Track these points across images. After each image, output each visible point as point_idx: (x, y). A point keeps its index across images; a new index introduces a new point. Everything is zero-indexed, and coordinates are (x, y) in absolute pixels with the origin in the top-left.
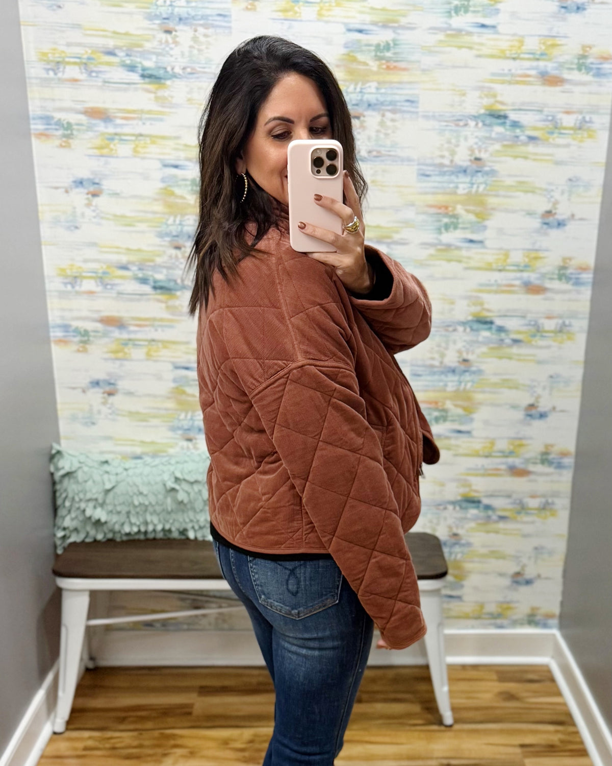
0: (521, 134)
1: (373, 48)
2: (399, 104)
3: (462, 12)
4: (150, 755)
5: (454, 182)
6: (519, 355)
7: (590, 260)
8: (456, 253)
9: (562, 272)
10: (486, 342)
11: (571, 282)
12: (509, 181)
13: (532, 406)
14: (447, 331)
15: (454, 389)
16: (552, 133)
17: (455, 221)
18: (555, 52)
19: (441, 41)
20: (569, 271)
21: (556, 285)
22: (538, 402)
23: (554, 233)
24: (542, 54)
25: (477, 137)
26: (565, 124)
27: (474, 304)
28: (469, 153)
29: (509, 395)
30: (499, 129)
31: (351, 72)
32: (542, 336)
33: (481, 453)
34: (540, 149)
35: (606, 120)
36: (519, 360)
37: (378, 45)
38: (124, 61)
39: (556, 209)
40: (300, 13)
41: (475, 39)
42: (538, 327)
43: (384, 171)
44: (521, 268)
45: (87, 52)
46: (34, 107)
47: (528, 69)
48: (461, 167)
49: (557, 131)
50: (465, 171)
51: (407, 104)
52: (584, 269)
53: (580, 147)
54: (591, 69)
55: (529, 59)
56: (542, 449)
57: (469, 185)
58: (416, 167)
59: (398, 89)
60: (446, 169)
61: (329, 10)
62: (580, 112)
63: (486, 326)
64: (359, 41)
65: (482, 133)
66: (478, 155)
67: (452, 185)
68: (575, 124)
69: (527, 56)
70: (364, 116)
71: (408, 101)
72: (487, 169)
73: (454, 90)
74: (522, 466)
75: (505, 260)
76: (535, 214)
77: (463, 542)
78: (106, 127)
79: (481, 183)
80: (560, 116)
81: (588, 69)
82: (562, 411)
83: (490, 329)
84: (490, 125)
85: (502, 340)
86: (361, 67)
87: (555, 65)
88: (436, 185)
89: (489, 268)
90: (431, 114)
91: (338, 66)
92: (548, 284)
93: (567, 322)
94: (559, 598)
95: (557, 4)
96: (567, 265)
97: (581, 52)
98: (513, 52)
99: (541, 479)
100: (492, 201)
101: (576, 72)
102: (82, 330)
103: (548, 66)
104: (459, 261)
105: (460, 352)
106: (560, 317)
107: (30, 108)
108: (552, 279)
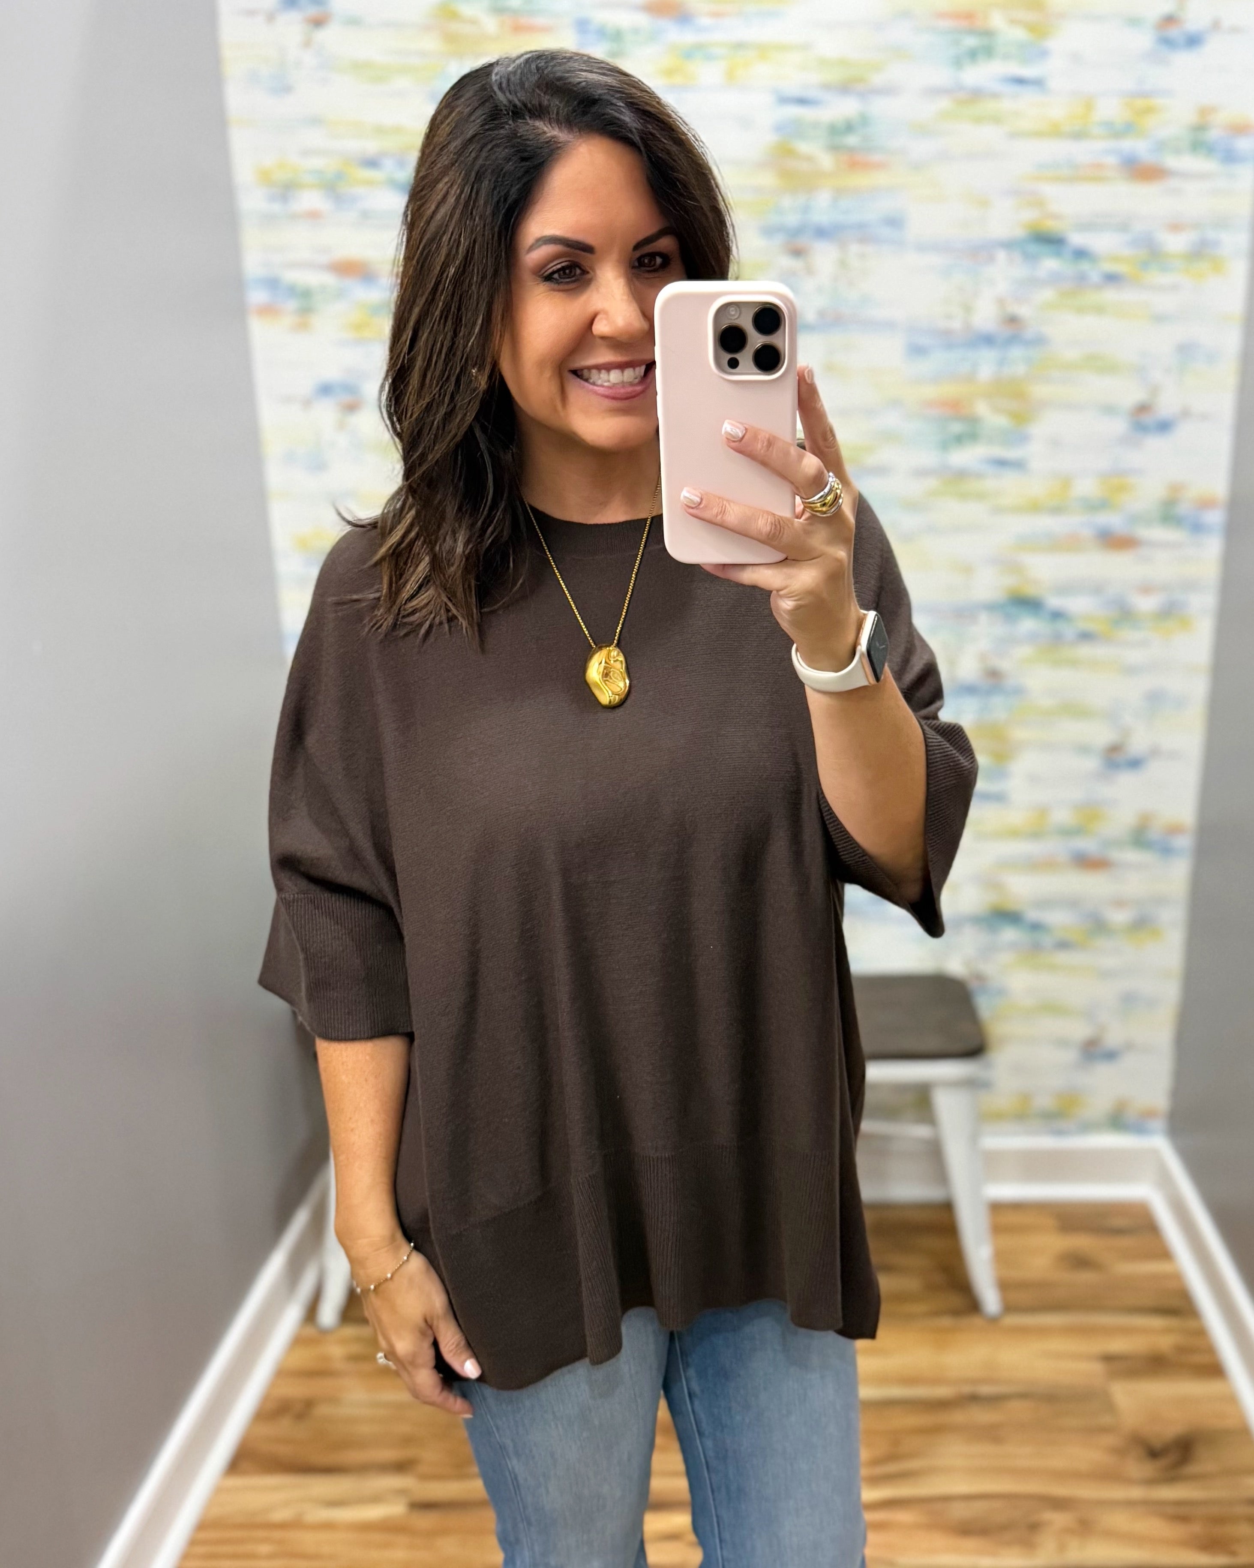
0: (1091, 269)
1: (824, 131)
2: (872, 227)
3: (982, 59)
5: (970, 361)
6: (1091, 659)
7: (1220, 487)
8: (977, 484)
9: (1169, 510)
10: (1031, 638)
11: (1185, 528)
12: (1071, 355)
13: (1115, 748)
14: (960, 620)
16: (1145, 265)
17: (972, 427)
18: (1150, 121)
19: (944, 112)
20: (1182, 508)
21: (1158, 533)
22: (1127, 740)
23: (1154, 442)
24: (1127, 126)
25: (1011, 280)
26: (1171, 249)
27: (1010, 573)
28: (997, 308)
29: (1073, 729)
30: (1050, 264)
31: (785, 175)
32: (1134, 626)
33: (1023, 830)
34: (1127, 296)
35: (1243, 238)
36: (1093, 668)
37: (833, 126)
38: (393, 177)
39: (1156, 400)
41: (1007, 104)
42: (1127, 609)
43: (847, 345)
44: (1095, 506)
45: (332, 164)
46: (253, 265)
47: (1100, 154)
48: (982, 333)
49: (1155, 262)
50: (991, 341)
51: (887, 226)
52: (1206, 504)
53: (1198, 289)
54: (1215, 149)
55: (1102, 136)
56: (1133, 821)
57: (999, 365)
58: (903, 337)
59: (870, 200)
60: (956, 338)
61: (747, 68)
62: (1197, 227)
63: (1029, 611)
64: (800, 120)
66: (1012, 310)
67: (967, 367)
68: (1188, 249)
69: (1098, 130)
70: (811, 252)
71: (888, 221)
72: (1029, 335)
73: (968, 197)
74: (1099, 853)
75: (1064, 492)
76: (1118, 410)
77: (991, 987)
78: (369, 293)
79: (1021, 361)
80: (1160, 235)
81: (1211, 150)
82: (1172, 755)
83: (1037, 616)
84: (1036, 257)
85: (1059, 635)
86: (804, 166)
87: (1151, 144)
88: (941, 366)
90: (928, 241)
91: (763, 165)
92: (1142, 533)
93: (1179, 598)
94: (1165, 1083)
95: (1153, 36)
96: (1177, 498)
97: (1197, 120)
98: (1075, 124)
99: (1133, 875)
100: (1040, 391)
101: (1188, 156)
103: (1140, 147)
104: (980, 496)
105: (983, 658)
106: (1165, 589)
107: (247, 265)
108: (1149, 523)
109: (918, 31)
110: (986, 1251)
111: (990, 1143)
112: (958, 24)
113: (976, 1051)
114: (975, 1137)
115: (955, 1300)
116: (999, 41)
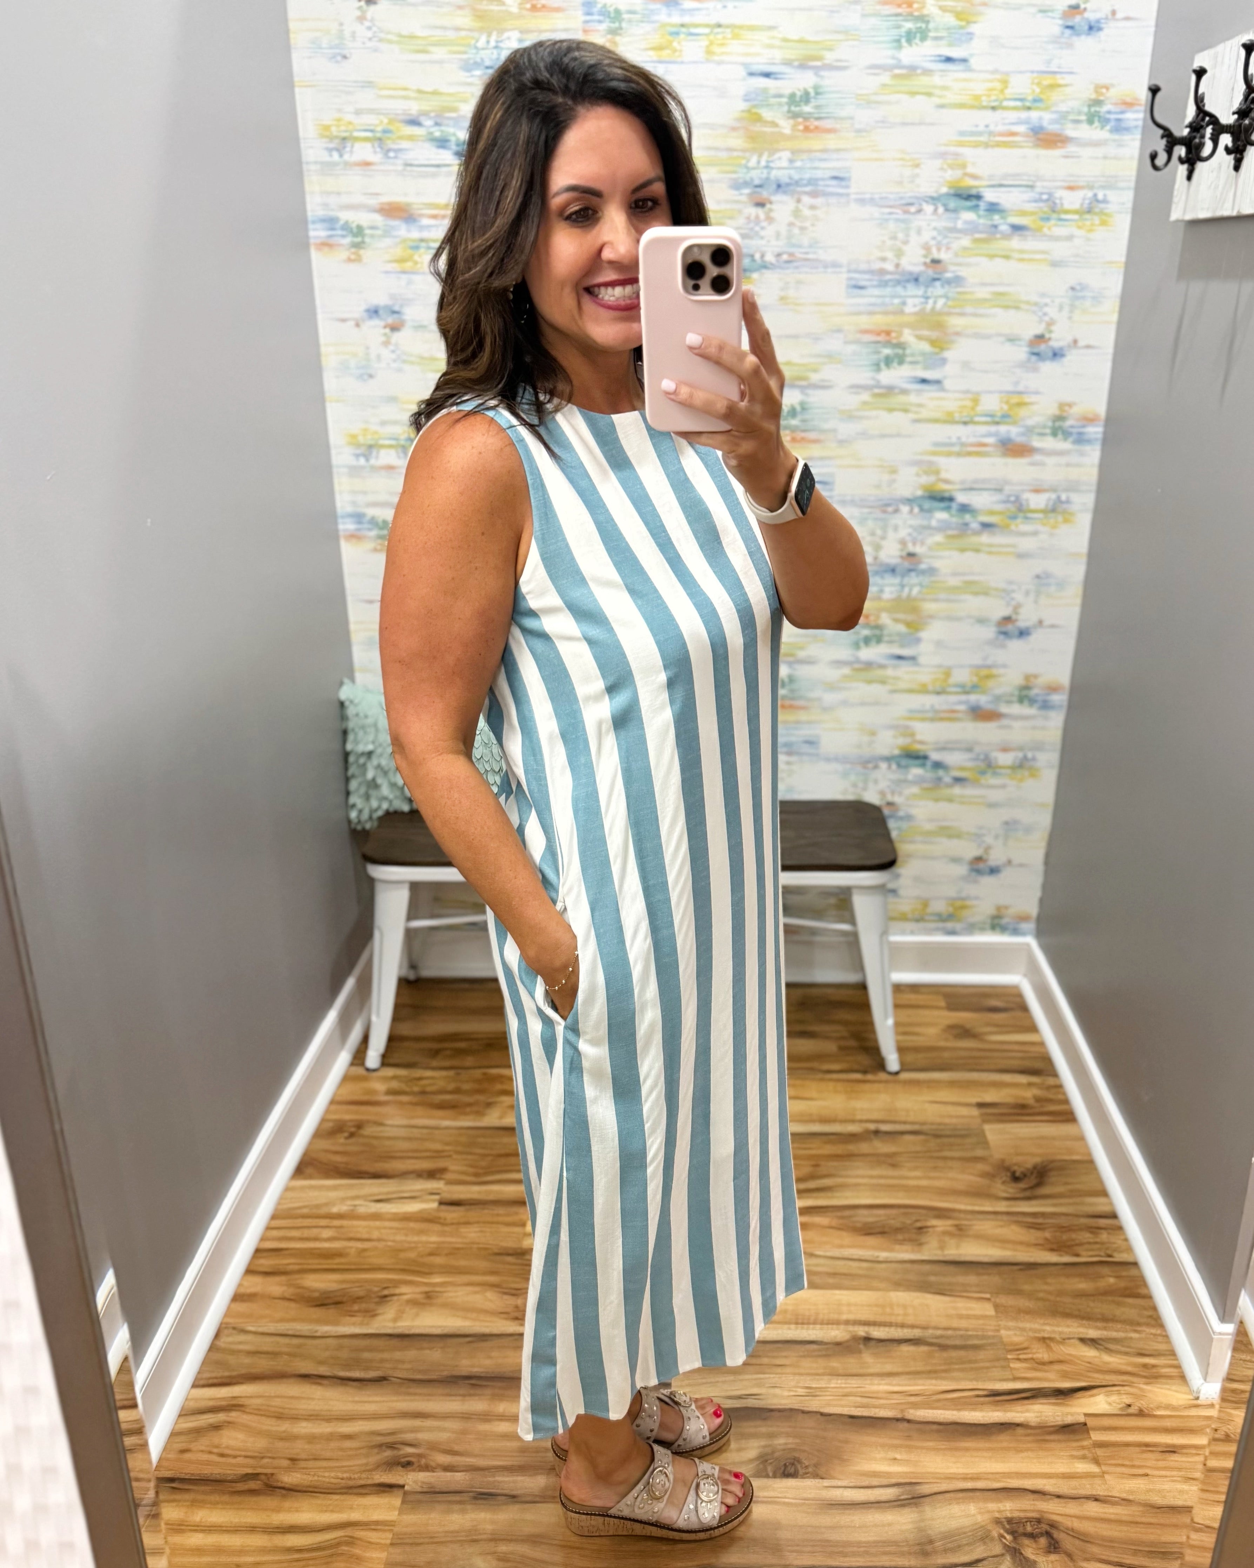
0: (1001, 221)
1: (785, 100)
2: (821, 183)
3: (917, 41)
4: (470, 1105)
5: (900, 297)
6: (990, 545)
7: (1100, 406)
8: (902, 399)
9: (1057, 424)
10: (943, 528)
11: (1071, 439)
12: (982, 293)
13: (1007, 619)
14: (885, 512)
15: (894, 596)
16: (1047, 219)
17: (900, 352)
18: (1055, 96)
19: (884, 85)
20: (1069, 423)
21: (1049, 443)
22: (1017, 613)
23: (1047, 367)
24: (1035, 101)
25: (935, 229)
26: (1067, 206)
27: (926, 473)
28: (923, 252)
29: (973, 604)
30: (968, 216)
31: (752, 137)
32: (1026, 518)
33: (930, 688)
34: (1030, 244)
35: (1128, 198)
36: (990, 553)
37: (792, 96)
38: (431, 133)
39: (1050, 332)
40: (681, 51)
41: (937, 80)
42: (1021, 505)
43: (799, 282)
44: (997, 419)
45: (382, 122)
46: (314, 206)
47: (1013, 124)
48: (911, 273)
49: (1055, 216)
50: (916, 280)
51: (834, 182)
52: (1089, 420)
53: (1088, 239)
54: (1107, 121)
55: (1015, 108)
56: (1019, 681)
57: (923, 300)
58: (845, 276)
59: (821, 160)
60: (888, 277)
61: (722, 45)
62: (1090, 187)
63: (942, 505)
64: (765, 90)
65: (943, 222)
66: (936, 255)
67: (896, 301)
68: (1082, 205)
69: (1012, 104)
70: (771, 203)
71: (835, 178)
72: (948, 275)
73: (902, 159)
74: (990, 707)
75: (973, 409)
76: (1019, 340)
77: (901, 813)
78: (409, 231)
79: (941, 297)
80: (1059, 194)
81: (1104, 121)
82: (1053, 626)
83: (948, 509)
84: (955, 211)
85: (965, 525)
86: (768, 129)
87: (1054, 116)
88: (873, 300)
89: (949, 420)
90: (868, 196)
91: (734, 129)
92: (1036, 443)
93: (1064, 497)
94: (1038, 893)
95: (1060, 22)
96: (1065, 414)
97: (1093, 96)
98: (993, 98)
99: (1017, 725)
100: (955, 322)
101: (1085, 126)
102: (380, 520)
103: (1045, 118)
104: (905, 410)
105: (903, 543)
106: (1053, 490)
107: (309, 207)
108: (1042, 435)
109: (864, 16)
110: (890, 1022)
111: (894, 938)
112: (899, 10)
113: (888, 864)
114: (885, 933)
115: (865, 1060)
116: (931, 26)
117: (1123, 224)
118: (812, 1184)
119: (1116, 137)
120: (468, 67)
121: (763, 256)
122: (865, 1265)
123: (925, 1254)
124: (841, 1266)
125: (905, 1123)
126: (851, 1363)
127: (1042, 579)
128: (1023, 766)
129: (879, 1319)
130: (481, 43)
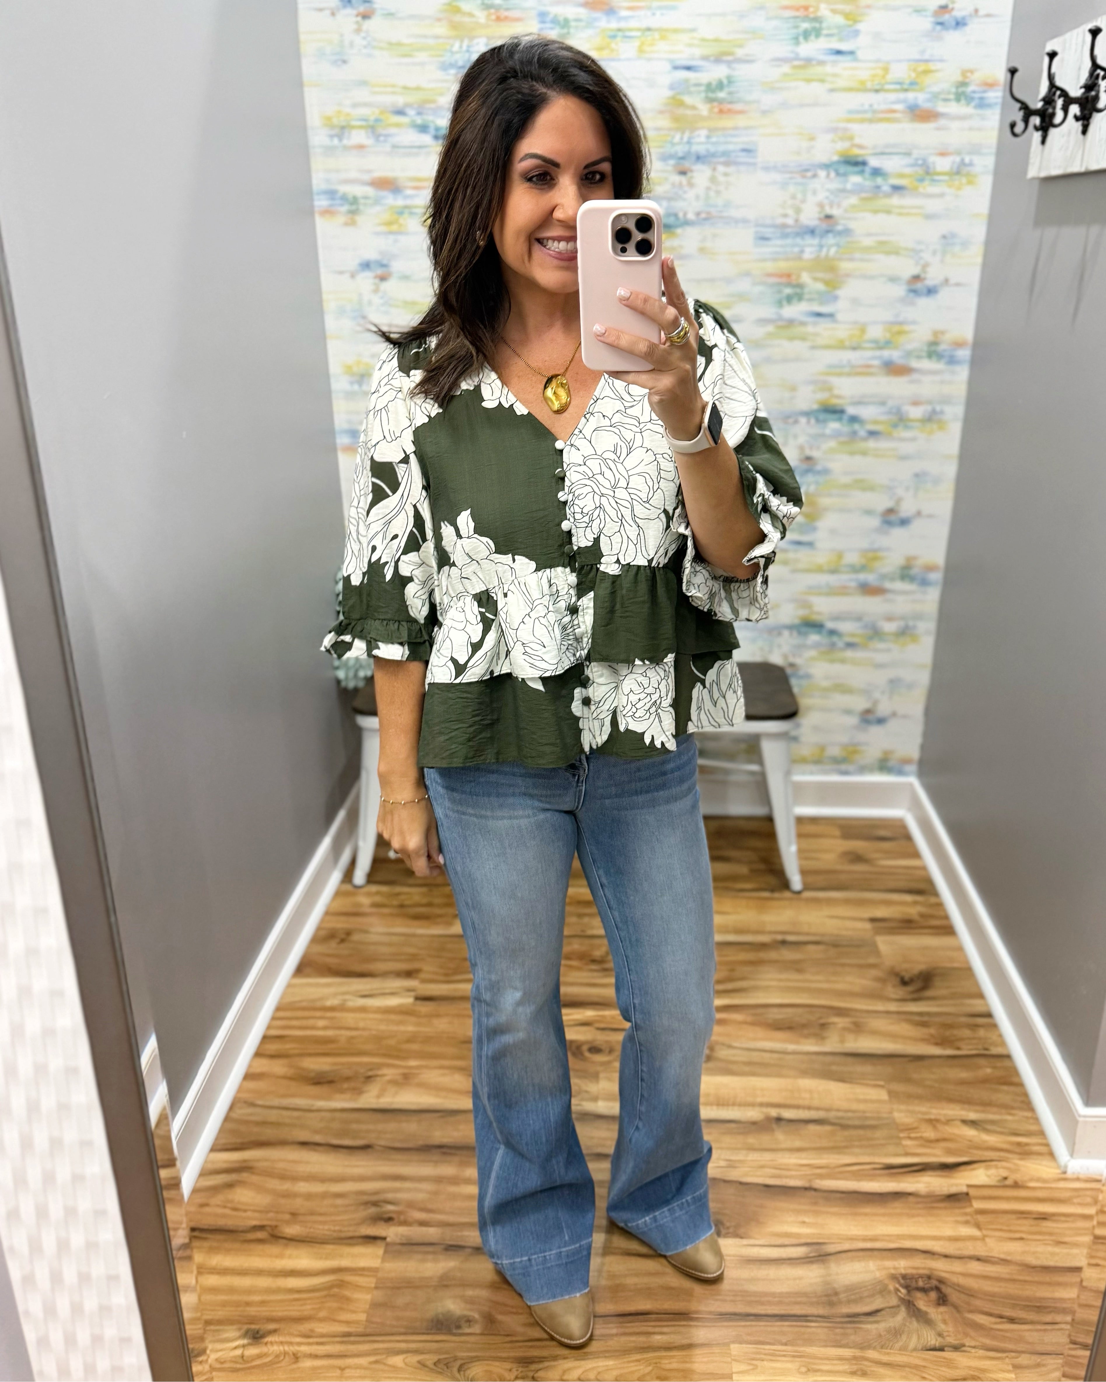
0: (883, 183)
1: (703, 88)
2: (733, 154)
3: (813, 37)
5: (798, 246)
6: (876, 450)
7: (968, 333)
8: (800, 329)
9: (933, 348)
10: (835, 435)
11: (944, 361)
12: (868, 242)
13: (890, 511)
14: (788, 424)
16: (921, 180)
17: (798, 290)
18: (928, 80)
19: (786, 75)
20: (940, 348)
21: (925, 364)
22: (899, 505)
23: (923, 302)
24: (911, 84)
26: (939, 169)
27: (821, 390)
28: (818, 209)
29: (862, 498)
30: (855, 179)
31: (676, 119)
32: (907, 427)
33: (826, 568)
34: (907, 201)
35: (990, 161)
36: (876, 456)
37: (709, 85)
38: (415, 121)
39: (926, 272)
40: (618, 50)
41: (829, 69)
42: (902, 416)
43: (715, 236)
44: (881, 345)
45: (373, 113)
46: (318, 181)
47: (893, 103)
48: (807, 227)
49: (928, 177)
50: (813, 232)
51: (744, 154)
52: (960, 345)
53: (957, 196)
54: (972, 99)
55: (895, 90)
56: (901, 562)
57: (817, 248)
58: (753, 230)
59: (732, 136)
60: (789, 230)
61: (652, 45)
62: (958, 153)
63: (835, 416)
64: (687, 81)
65: (835, 184)
66: (828, 211)
67: (796, 250)
68: (951, 168)
69: (892, 87)
70: (692, 171)
71: (744, 150)
72: (839, 228)
73: (801, 134)
74: (876, 583)
75: (861, 336)
76: (900, 280)
77: (801, 673)
78: (395, 200)
79: (833, 245)
80: (932, 159)
81: (969, 100)
82: (930, 516)
83: (840, 419)
84: (845, 175)
85: (854, 433)
86: (689, 112)
87: (928, 96)
88: (778, 249)
89: (841, 346)
90: (772, 164)
91: (661, 112)
92: (914, 364)
93: (938, 408)
94: (917, 740)
95: (932, 20)
96: (938, 340)
97: (960, 79)
98: (876, 82)
99: (900, 599)
100: (845, 266)
101: (954, 103)
103: (919, 98)
104: (803, 338)
105: (801, 448)
106: (929, 402)
107: (315, 182)
108: (919, 357)
109: (769, 19)
110: (794, 848)
111: (797, 778)
112: (797, 14)
113: (791, 715)
114: (788, 773)
115: (772, 880)
116: (824, 25)
117: (986, 184)
118: (730, 986)
119: (980, 111)
120: (444, 67)
121: (685, 214)
122: (775, 1056)
123: (827, 1048)
124: (755, 1056)
125: (808, 934)
126: (765, 1140)
127: (919, 476)
128: (905, 633)
129: (789, 1102)
130: (456, 47)
